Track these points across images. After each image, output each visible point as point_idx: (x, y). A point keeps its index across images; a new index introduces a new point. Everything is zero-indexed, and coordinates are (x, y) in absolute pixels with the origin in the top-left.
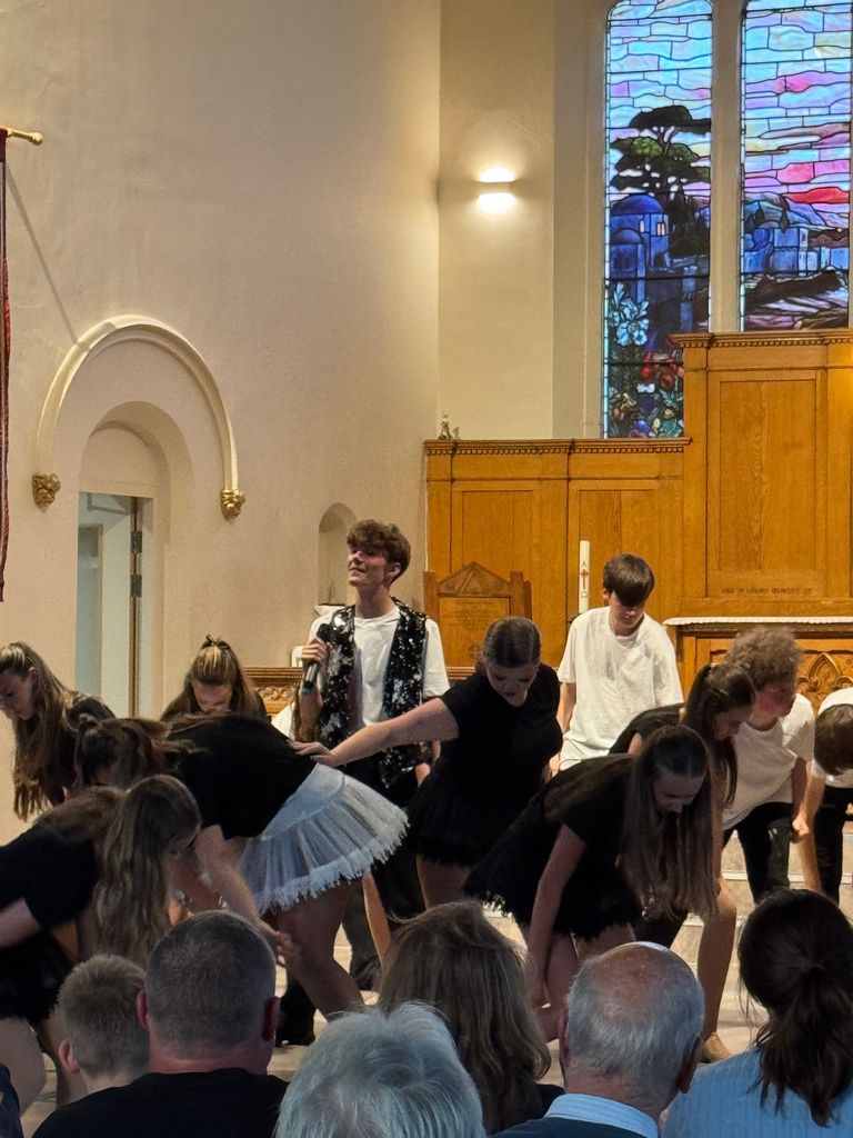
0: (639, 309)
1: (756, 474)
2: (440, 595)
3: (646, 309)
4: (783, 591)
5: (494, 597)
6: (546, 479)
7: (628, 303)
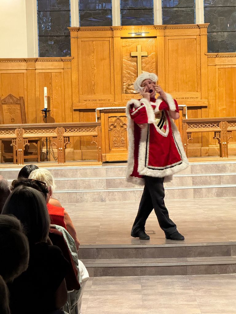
0: (48, 20)
1: (93, 67)
2: (3, 104)
3: (50, 20)
4: (102, 100)
5: (16, 104)
6: (28, 69)
7: (45, 18)
